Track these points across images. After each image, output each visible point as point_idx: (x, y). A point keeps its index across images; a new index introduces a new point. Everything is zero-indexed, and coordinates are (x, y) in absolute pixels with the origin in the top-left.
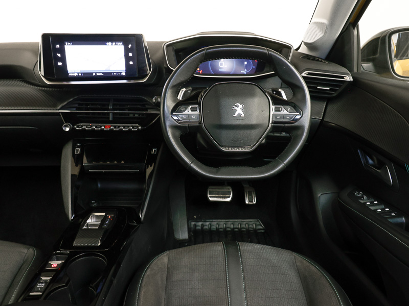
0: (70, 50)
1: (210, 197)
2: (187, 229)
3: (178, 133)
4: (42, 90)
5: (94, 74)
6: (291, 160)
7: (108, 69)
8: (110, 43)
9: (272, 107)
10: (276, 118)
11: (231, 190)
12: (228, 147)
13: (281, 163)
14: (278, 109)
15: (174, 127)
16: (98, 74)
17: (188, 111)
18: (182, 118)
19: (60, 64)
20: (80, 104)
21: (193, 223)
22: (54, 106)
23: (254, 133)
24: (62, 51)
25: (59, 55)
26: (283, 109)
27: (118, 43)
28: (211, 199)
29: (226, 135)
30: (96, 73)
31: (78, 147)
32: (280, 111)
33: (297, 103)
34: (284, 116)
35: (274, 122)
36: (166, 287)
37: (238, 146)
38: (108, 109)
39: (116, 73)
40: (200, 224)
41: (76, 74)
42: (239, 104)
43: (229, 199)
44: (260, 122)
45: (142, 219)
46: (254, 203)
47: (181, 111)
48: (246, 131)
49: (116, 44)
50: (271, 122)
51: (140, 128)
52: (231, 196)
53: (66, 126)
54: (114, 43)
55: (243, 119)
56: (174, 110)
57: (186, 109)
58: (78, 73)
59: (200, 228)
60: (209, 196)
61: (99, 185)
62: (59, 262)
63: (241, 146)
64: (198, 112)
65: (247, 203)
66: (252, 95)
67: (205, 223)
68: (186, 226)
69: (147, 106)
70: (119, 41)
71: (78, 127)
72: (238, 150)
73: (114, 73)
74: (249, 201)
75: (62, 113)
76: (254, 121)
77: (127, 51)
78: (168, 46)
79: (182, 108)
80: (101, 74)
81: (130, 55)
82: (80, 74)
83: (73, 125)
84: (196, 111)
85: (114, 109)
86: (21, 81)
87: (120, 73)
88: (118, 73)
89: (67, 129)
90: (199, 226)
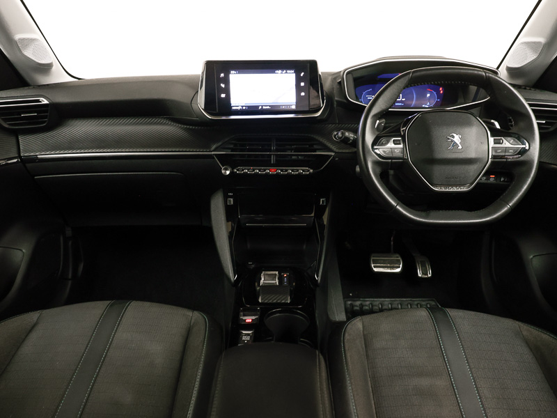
0: (236, 79)
1: (375, 267)
2: (344, 309)
3: (379, 170)
4: (188, 129)
5: (260, 107)
6: (517, 201)
7: (276, 101)
8: (280, 71)
9: (491, 140)
10: (496, 152)
11: (399, 258)
12: (441, 185)
13: (505, 206)
14: (498, 141)
15: (376, 163)
16: (264, 107)
17: (391, 145)
18: (384, 152)
19: (223, 96)
20: (235, 145)
21: (349, 303)
22: (207, 147)
23: (473, 169)
24: (226, 81)
25: (223, 86)
26: (505, 141)
27: (289, 71)
28: (376, 270)
29: (438, 171)
30: (262, 106)
31: (231, 197)
32: (500, 143)
33: (522, 134)
34: (506, 149)
35: (494, 157)
36: (367, 356)
37: (452, 186)
38: (270, 151)
39: (285, 106)
40: (358, 303)
41: (239, 108)
42: (455, 135)
43: (398, 270)
44: (480, 156)
45: (319, 281)
46: (429, 276)
47: (382, 145)
48: (463, 166)
49: (286, 72)
50: (490, 157)
51: (311, 171)
52: (401, 266)
53: (226, 169)
54: (285, 71)
55: (461, 152)
56: (374, 143)
57: (388, 142)
58: (242, 106)
59: (358, 308)
60: (373, 266)
61: (249, 246)
62: (254, 318)
63: (456, 186)
64: (401, 146)
65: (420, 275)
66: (469, 124)
67: (364, 303)
68: (343, 306)
69: (315, 147)
70: (290, 68)
71: (238, 170)
72: (451, 190)
73: (282, 106)
74: (423, 274)
75: (215, 155)
76: (472, 155)
77: (298, 80)
78: (348, 73)
79: (384, 140)
80: (268, 107)
81: (302, 84)
82: (244, 108)
83: (233, 169)
84: (400, 144)
85: (277, 150)
86: (165, 118)
87: (290, 105)
88: (287, 106)
89: (228, 172)
90: (356, 306)
